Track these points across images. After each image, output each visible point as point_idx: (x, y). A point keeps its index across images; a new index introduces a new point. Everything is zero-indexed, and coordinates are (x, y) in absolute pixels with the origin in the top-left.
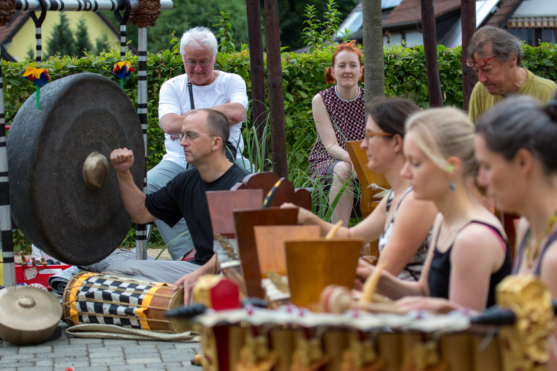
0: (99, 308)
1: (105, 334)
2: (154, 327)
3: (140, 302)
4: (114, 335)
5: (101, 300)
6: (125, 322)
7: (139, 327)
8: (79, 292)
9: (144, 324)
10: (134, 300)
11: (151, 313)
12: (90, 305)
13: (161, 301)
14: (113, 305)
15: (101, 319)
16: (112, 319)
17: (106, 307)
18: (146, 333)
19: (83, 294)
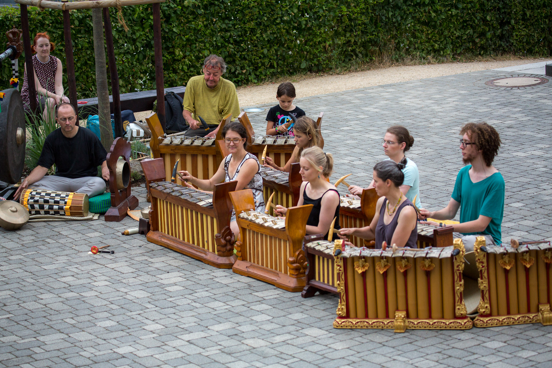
0: (42, 207)
1: (46, 219)
2: (72, 214)
3: (66, 203)
4: (51, 220)
5: (43, 203)
6: (56, 213)
7: (64, 215)
8: (28, 200)
9: (68, 213)
10: (62, 203)
11: (72, 208)
12: (37, 206)
13: (77, 202)
14: (50, 205)
15: (42, 212)
16: (49, 212)
17: (46, 207)
18: (69, 217)
19: (31, 201)
